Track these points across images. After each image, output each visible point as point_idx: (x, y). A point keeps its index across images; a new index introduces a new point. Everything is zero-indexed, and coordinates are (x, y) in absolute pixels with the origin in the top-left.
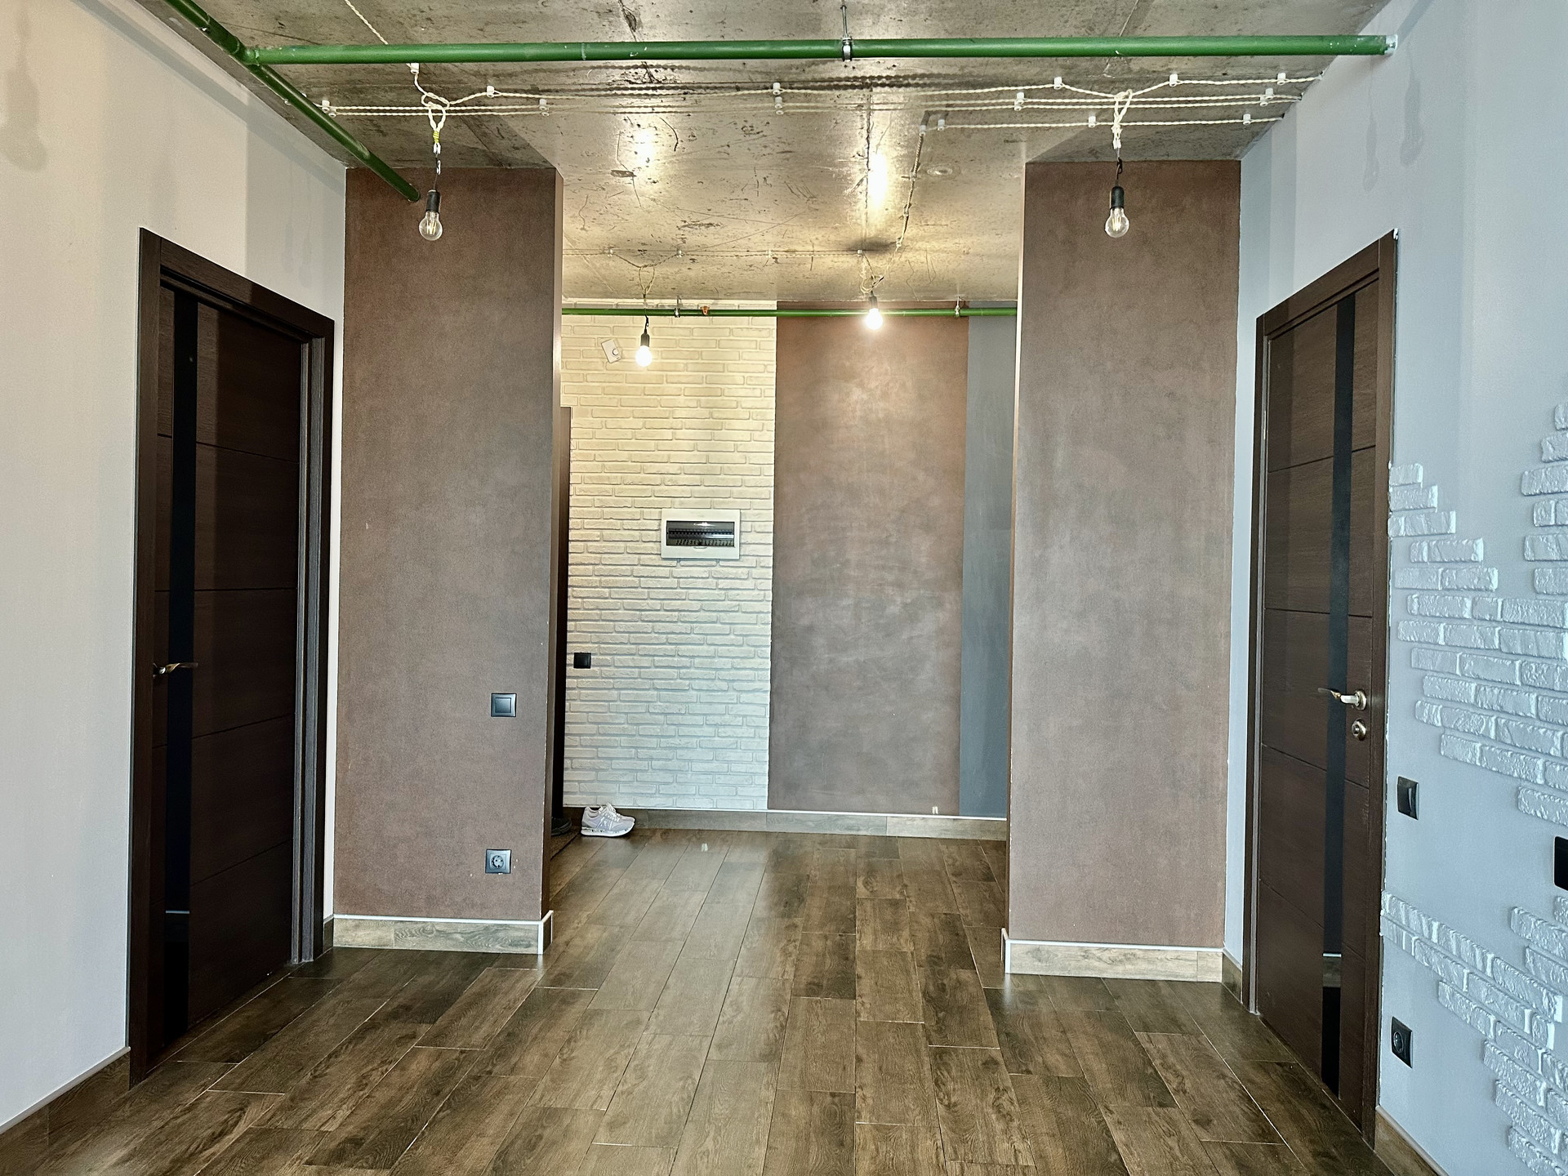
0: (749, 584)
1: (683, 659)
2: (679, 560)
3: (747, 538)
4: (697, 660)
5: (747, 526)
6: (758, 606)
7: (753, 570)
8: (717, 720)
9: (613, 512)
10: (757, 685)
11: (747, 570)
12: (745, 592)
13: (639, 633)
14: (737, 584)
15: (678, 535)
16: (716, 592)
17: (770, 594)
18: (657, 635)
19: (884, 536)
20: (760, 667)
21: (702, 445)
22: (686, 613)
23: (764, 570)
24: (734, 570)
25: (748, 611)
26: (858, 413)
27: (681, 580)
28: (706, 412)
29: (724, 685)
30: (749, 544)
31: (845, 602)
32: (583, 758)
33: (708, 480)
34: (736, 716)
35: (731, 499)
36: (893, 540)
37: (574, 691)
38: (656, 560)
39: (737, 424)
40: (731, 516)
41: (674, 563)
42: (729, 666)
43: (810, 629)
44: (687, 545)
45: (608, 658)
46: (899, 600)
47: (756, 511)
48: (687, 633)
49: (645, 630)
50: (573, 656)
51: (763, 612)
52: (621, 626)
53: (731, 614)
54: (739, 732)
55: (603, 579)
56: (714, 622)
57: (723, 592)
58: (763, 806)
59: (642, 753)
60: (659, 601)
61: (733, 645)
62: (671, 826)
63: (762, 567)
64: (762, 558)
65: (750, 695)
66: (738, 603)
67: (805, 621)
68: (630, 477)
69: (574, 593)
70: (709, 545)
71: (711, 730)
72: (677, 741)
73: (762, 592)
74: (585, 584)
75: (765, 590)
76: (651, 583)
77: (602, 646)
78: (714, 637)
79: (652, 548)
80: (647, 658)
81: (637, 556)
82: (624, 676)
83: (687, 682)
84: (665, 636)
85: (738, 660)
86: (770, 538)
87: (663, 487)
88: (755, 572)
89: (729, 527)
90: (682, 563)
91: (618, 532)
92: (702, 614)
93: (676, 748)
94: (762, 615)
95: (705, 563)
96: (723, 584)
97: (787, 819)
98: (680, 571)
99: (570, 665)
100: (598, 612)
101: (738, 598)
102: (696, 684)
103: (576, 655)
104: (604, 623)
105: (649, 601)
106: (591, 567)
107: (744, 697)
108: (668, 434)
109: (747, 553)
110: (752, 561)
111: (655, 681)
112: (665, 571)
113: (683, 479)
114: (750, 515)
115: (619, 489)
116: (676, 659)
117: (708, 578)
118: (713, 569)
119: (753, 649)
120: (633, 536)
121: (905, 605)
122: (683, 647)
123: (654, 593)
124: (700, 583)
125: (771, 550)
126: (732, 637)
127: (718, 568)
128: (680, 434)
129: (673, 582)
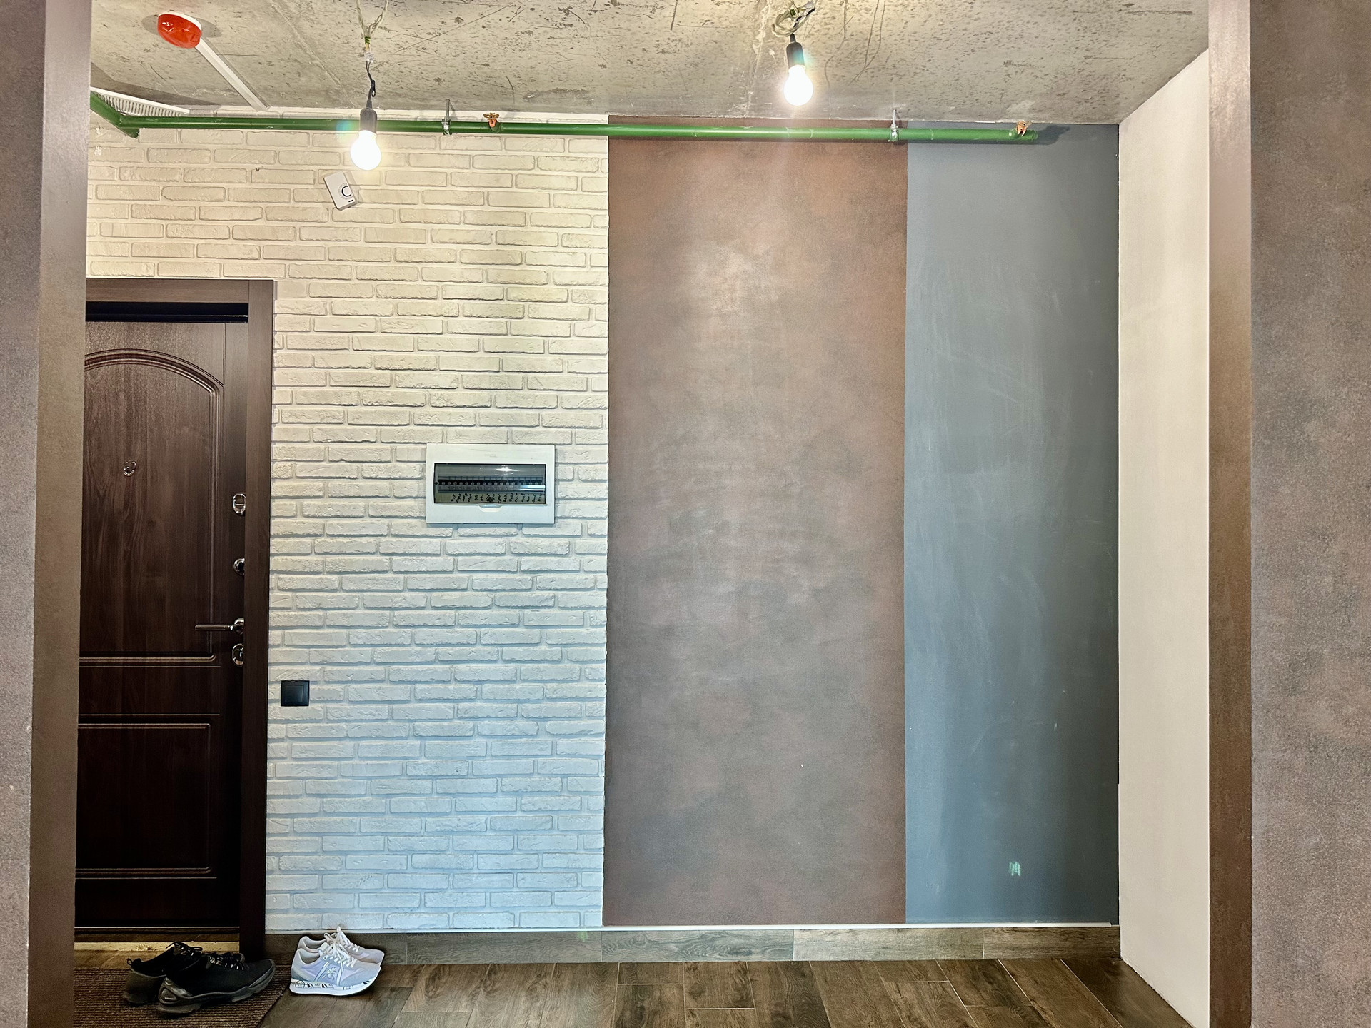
0: (570, 562)
1: (464, 686)
2: (456, 526)
3: (568, 489)
4: (486, 687)
5: (567, 472)
7: (577, 540)
8: (520, 783)
9: (347, 450)
10: (584, 724)
11: (567, 540)
12: (564, 576)
13: (390, 645)
14: (551, 563)
15: (455, 486)
16: (517, 576)
17: (603, 579)
18: (419, 649)
19: (782, 484)
20: (589, 695)
21: (490, 343)
22: (468, 612)
23: (594, 541)
24: (546, 542)
25: (568, 605)
26: (739, 294)
27: (460, 558)
28: (497, 290)
29: (530, 726)
30: (571, 499)
31: (723, 589)
32: (297, 854)
33: (503, 398)
34: (551, 776)
35: (540, 429)
36: (795, 490)
37: (281, 744)
38: (417, 526)
39: (546, 310)
40: (539, 455)
41: (448, 531)
42: (539, 695)
43: (668, 632)
44: (469, 502)
45: (339, 687)
46: (806, 584)
47: (580, 448)
48: (469, 644)
49: (399, 641)
50: (279, 687)
51: (593, 608)
52: (360, 635)
53: (542, 611)
54: (554, 801)
55: (329, 558)
56: (513, 625)
57: (529, 576)
58: (595, 922)
59: (397, 842)
60: (423, 594)
61: (545, 661)
62: (447, 960)
63: (591, 535)
64: (590, 522)
65: (574, 741)
66: (552, 593)
67: (659, 620)
68: (371, 394)
69: (280, 583)
70: (505, 502)
71: (510, 800)
72: (453, 821)
73: (592, 576)
74: (299, 568)
75: (596, 572)
76: (409, 564)
77: (329, 668)
78: (515, 649)
79: (412, 507)
80: (402, 686)
81: (386, 521)
82: (364, 717)
83: (471, 724)
84: (432, 649)
85: (554, 685)
86: (603, 490)
87: (428, 409)
88: (581, 544)
89: (536, 473)
90: (462, 531)
91: (354, 482)
92: (494, 612)
93: (452, 833)
94: (592, 612)
95: (500, 531)
96: (528, 563)
97: (634, 941)
98: (456, 544)
99: (275, 701)
100: (321, 613)
101: (553, 585)
102: (485, 726)
103: (284, 684)
104: (331, 631)
105: (406, 594)
106: (308, 540)
107: (563, 745)
108: (436, 325)
109: (566, 515)
110: (574, 527)
111: (417, 723)
112: (432, 545)
113: (460, 396)
114: (570, 453)
115: (357, 412)
116: (451, 686)
117: (503, 554)
118: (513, 539)
119: (577, 666)
120: (377, 488)
121: (816, 593)
122: (461, 667)
123: (415, 581)
124: (490, 563)
125: (603, 509)
126: (544, 648)
127: (519, 539)
128: (454, 324)
129: (443, 562)
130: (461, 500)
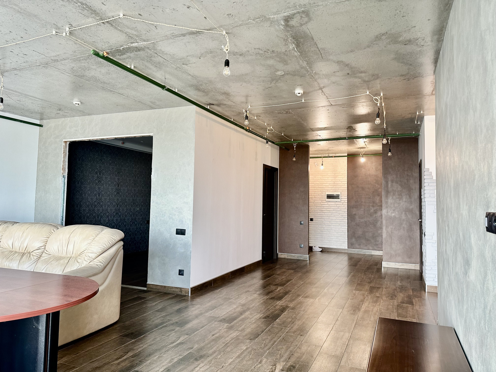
0: (343, 206)
1: (330, 220)
2: (329, 201)
4: (333, 220)
5: (342, 195)
6: (345, 210)
8: (337, 231)
9: (317, 193)
10: (345, 225)
13: (322, 215)
14: (340, 206)
16: (336, 207)
17: (347, 208)
18: (325, 215)
19: (369, 197)
20: (345, 221)
21: (333, 180)
22: (331, 211)
23: (346, 203)
24: (340, 203)
25: (343, 211)
26: (364, 174)
27: (330, 205)
28: (334, 174)
29: (338, 225)
31: (362, 209)
32: (313, 237)
33: (334, 187)
34: (341, 231)
36: (371, 197)
37: (310, 225)
38: (325, 201)
39: (339, 176)
40: (339, 193)
41: (328, 202)
42: (339, 221)
43: (355, 214)
45: (316, 219)
46: (373, 209)
47: (344, 192)
53: (339, 211)
54: (341, 233)
55: (315, 205)
56: (336, 213)
58: (347, 248)
59: (323, 237)
62: (329, 251)
64: (345, 201)
65: (343, 227)
66: (340, 209)
67: (354, 213)
68: (320, 187)
69: (310, 207)
70: (335, 199)
71: (336, 233)
72: (330, 235)
73: (345, 207)
74: (312, 206)
76: (324, 206)
78: (336, 216)
79: (324, 199)
80: (323, 219)
83: (331, 224)
84: (327, 215)
85: (341, 220)
86: (346, 197)
87: (326, 188)
88: (344, 204)
89: (338, 195)
91: (318, 196)
92: (334, 211)
93: (330, 236)
94: (345, 212)
95: (334, 202)
96: (337, 206)
97: (351, 250)
98: (329, 203)
100: (314, 211)
102: (333, 225)
105: (324, 209)
106: (313, 203)
107: (342, 227)
108: (327, 178)
109: (342, 200)
110: (343, 202)
111: (325, 224)
112: (326, 203)
113: (330, 187)
114: (342, 193)
115: (318, 188)
117: (335, 205)
119: (344, 218)
121: (374, 210)
122: (330, 217)
123: (325, 208)
124: (333, 206)
125: (347, 200)
126: (340, 216)
127: (337, 203)
128: (329, 178)
129: (328, 206)
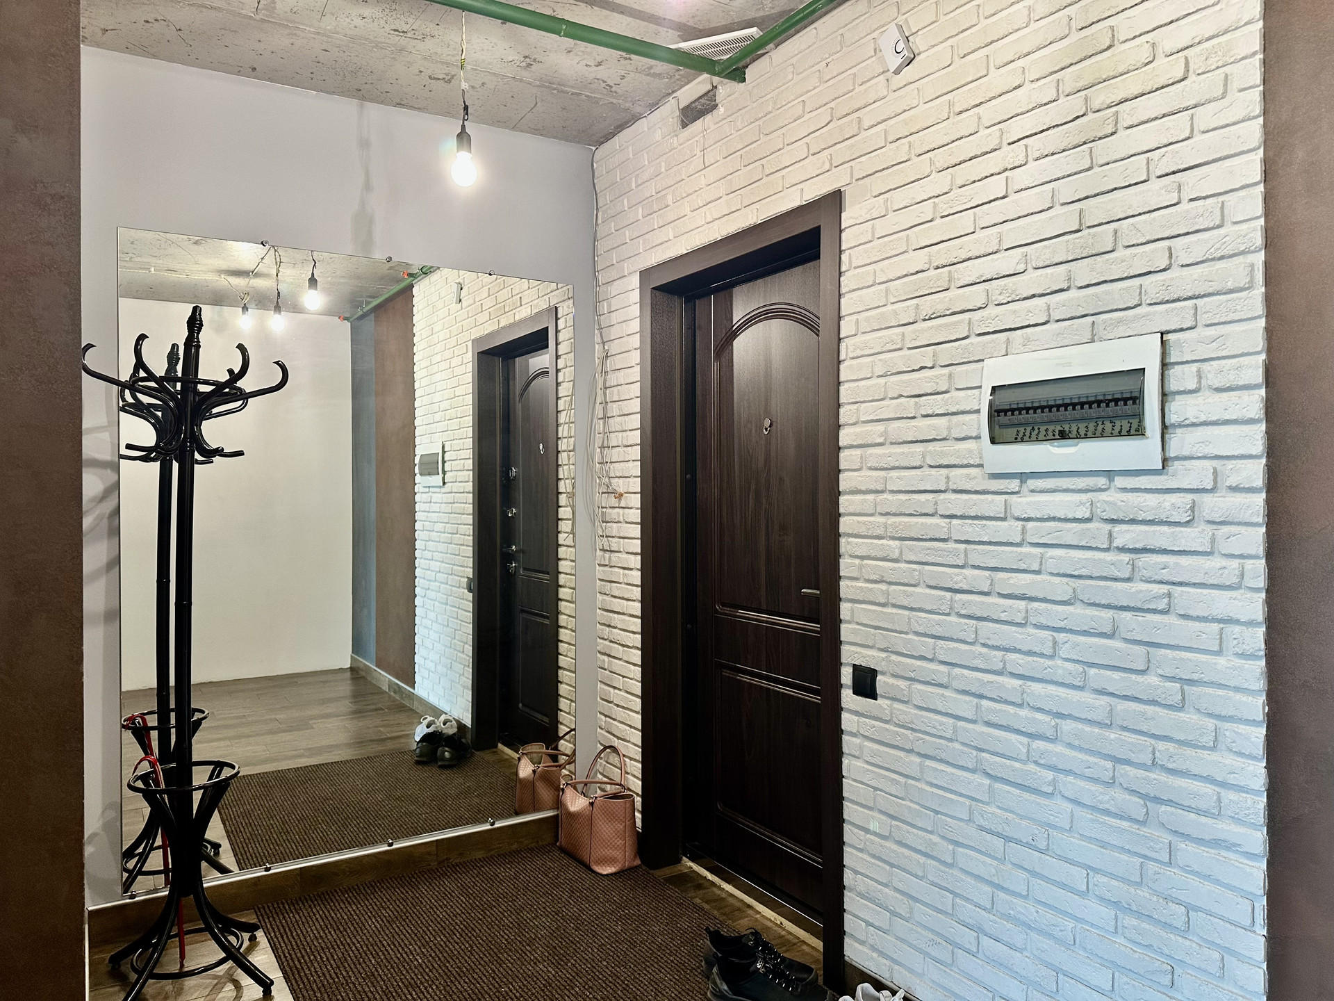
0: (1195, 537)
2: (1023, 477)
3: (1187, 408)
5: (1183, 378)
7: (1207, 499)
8: (1120, 891)
11: (1190, 496)
12: (1184, 561)
16: (1110, 557)
18: (985, 650)
21: (1067, 190)
24: (1151, 500)
27: (1030, 525)
28: (1077, 103)
29: (1134, 805)
30: (1194, 425)
33: (1084, 272)
34: (1169, 899)
35: (1143, 309)
37: (854, 739)
39: (1151, 106)
40: (1145, 355)
41: (1014, 484)
45: (902, 684)
49: (962, 635)
50: (851, 670)
51: (1238, 622)
52: (923, 621)
53: (1149, 617)
55: (892, 520)
57: (1126, 557)
59: (964, 910)
60: (987, 573)
61: (1153, 702)
63: (1234, 489)
64: (1230, 464)
66: (1164, 589)
68: (929, 305)
69: (849, 547)
71: (1107, 913)
72: (1031, 912)
73: (1235, 563)
74: (863, 531)
75: (1242, 556)
76: (971, 530)
77: (894, 657)
81: (944, 471)
82: (928, 729)
83: (1050, 775)
86: (1253, 403)
87: (992, 311)
89: (1128, 386)
90: (1032, 484)
91: (913, 423)
93: (1028, 927)
95: (1082, 482)
96: (1126, 535)
98: (1025, 503)
99: (847, 687)
100: (883, 587)
101: (1165, 575)
103: (855, 667)
104: (894, 611)
105: (967, 572)
106: (870, 497)
108: (996, 186)
110: (1199, 474)
113: (1029, 282)
114: (1192, 344)
115: (915, 331)
116: (1023, 712)
117: (1089, 520)
118: (1103, 496)
119: (1211, 723)
120: (935, 428)
122: (1036, 687)
123: (978, 555)
124: (1070, 533)
125: (1255, 439)
126: (1152, 679)
127: (1111, 496)
128: (1021, 178)
129: (1010, 530)
130: (1026, 438)
